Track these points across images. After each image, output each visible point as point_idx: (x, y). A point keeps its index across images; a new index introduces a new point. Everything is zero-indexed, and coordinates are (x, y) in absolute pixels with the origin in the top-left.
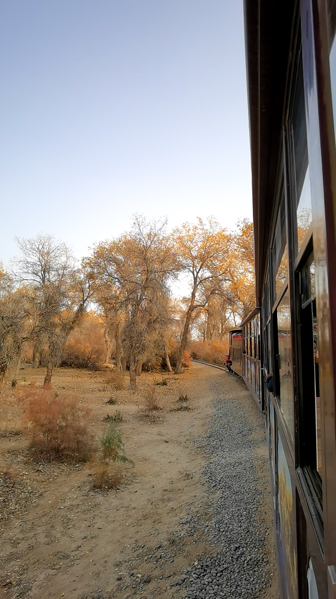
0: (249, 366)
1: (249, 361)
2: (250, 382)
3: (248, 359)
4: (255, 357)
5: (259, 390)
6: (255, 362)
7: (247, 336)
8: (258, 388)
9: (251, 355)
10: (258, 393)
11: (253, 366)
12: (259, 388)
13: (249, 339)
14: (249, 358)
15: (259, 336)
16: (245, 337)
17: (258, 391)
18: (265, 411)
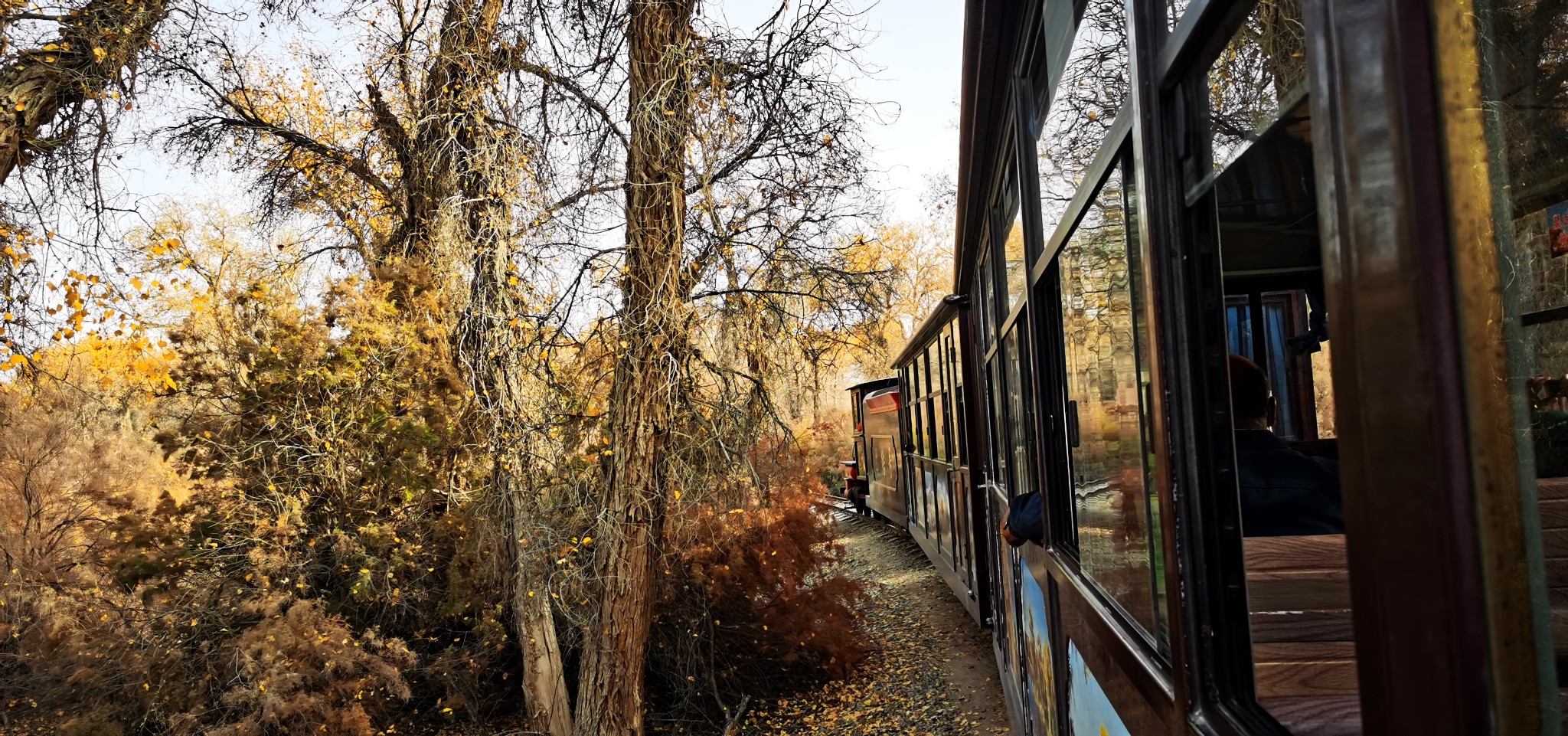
0: (929, 490)
1: (928, 475)
2: (935, 537)
3: (923, 471)
4: (949, 458)
5: (968, 557)
6: (949, 473)
7: (918, 395)
8: (964, 555)
9: (934, 454)
10: (965, 569)
11: (942, 488)
12: (969, 553)
13: (923, 406)
14: (926, 465)
15: (958, 390)
16: (909, 400)
17: (964, 561)
18: (995, 618)
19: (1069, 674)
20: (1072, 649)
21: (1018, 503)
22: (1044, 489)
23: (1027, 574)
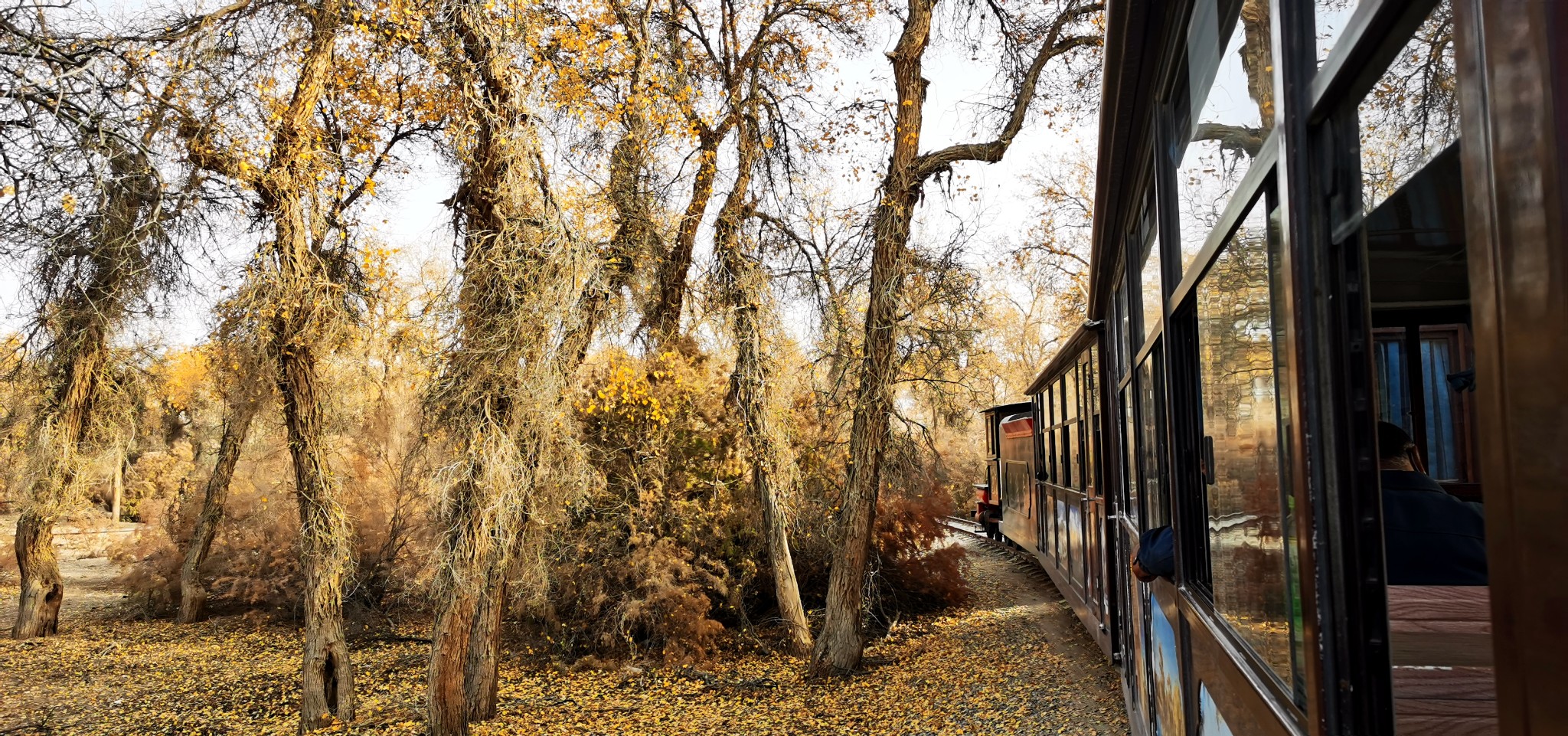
0: (1061, 520)
2: (1066, 569)
3: (1055, 499)
4: (1083, 487)
5: (1100, 589)
6: (1083, 502)
7: (1052, 421)
9: (1068, 483)
10: (1096, 600)
11: (1075, 518)
12: (1101, 585)
14: (1058, 494)
16: (1043, 425)
17: (1096, 593)
18: (1123, 653)
19: (1201, 719)
20: (1204, 693)
21: (1149, 537)
22: (1176, 525)
23: (1157, 611)
